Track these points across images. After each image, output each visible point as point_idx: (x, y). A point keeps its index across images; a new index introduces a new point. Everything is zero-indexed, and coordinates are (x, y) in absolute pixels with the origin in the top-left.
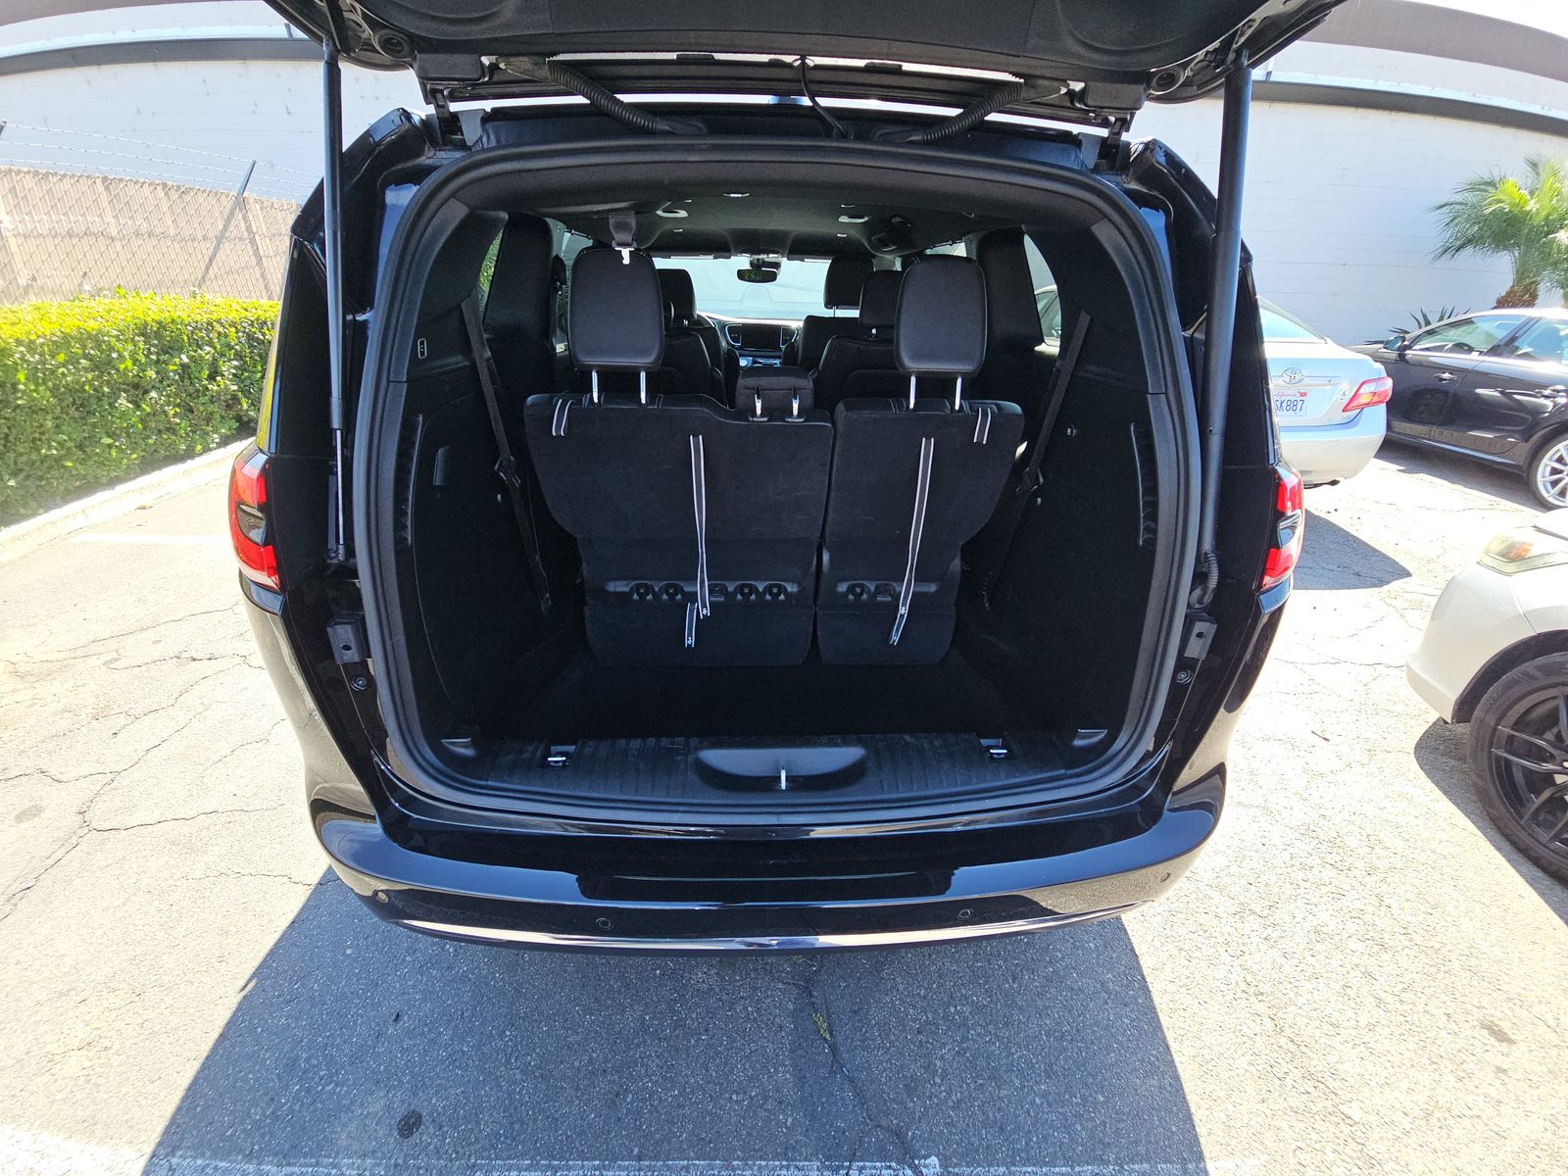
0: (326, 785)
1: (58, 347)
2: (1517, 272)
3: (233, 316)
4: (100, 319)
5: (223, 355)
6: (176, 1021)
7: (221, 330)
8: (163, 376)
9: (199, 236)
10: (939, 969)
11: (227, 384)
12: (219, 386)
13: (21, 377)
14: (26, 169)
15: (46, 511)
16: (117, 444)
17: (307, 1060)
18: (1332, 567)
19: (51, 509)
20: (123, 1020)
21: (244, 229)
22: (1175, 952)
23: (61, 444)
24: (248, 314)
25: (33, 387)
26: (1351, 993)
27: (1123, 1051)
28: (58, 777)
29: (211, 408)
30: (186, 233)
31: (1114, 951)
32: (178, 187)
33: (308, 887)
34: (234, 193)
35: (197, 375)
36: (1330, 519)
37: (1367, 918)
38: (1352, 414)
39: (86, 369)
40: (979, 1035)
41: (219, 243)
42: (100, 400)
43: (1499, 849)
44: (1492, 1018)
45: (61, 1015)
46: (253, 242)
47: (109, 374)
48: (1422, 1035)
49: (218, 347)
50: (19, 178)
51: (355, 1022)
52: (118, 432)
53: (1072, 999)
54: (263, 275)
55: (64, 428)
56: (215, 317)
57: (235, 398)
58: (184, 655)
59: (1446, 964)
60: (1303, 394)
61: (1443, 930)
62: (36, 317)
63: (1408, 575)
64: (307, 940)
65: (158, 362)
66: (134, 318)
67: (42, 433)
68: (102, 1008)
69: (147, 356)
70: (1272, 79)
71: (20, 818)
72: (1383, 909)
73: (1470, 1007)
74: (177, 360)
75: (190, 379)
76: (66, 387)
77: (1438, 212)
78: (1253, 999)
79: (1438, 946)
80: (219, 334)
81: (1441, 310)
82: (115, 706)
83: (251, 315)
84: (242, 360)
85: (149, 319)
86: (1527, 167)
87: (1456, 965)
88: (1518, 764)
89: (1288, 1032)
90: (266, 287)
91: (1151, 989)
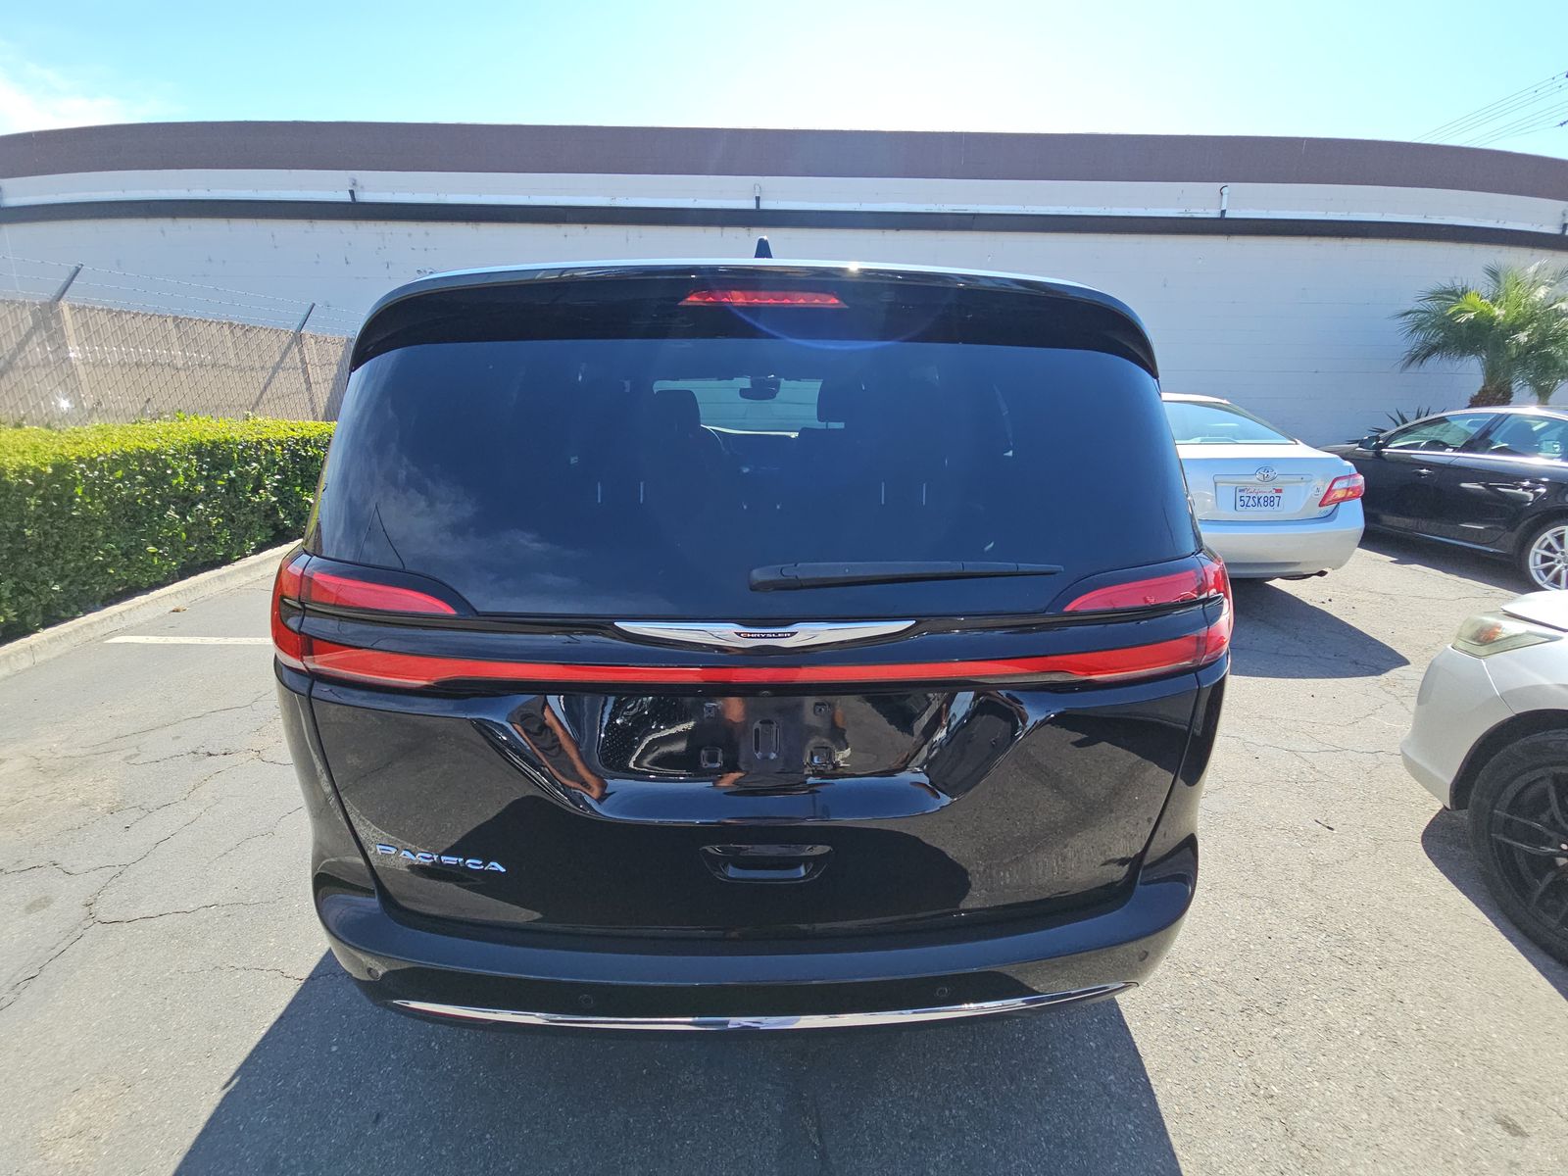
0: (333, 860)
1: (117, 464)
2: (1487, 372)
3: (281, 435)
4: (159, 440)
5: (267, 470)
6: (163, 1114)
7: (269, 448)
8: (211, 489)
9: (257, 365)
10: (934, 1070)
11: (267, 496)
12: (261, 498)
13: (79, 491)
14: (100, 307)
15: (85, 614)
16: (161, 551)
17: (286, 1160)
18: (1329, 656)
19: (90, 612)
20: (113, 1111)
21: (298, 360)
22: (1180, 1052)
23: (108, 552)
24: (295, 434)
25: (88, 500)
26: (1365, 1093)
27: (1126, 1160)
28: (69, 870)
29: (251, 518)
30: (245, 364)
31: (1116, 1051)
32: (244, 326)
33: (299, 982)
34: (292, 330)
35: (242, 488)
36: (1326, 610)
37: (1379, 1014)
38: (1330, 508)
39: (142, 485)
40: (975, 1140)
41: (274, 373)
42: (150, 511)
43: (1511, 939)
44: (1506, 1113)
45: (55, 1103)
46: (305, 371)
47: (162, 488)
48: (1436, 1134)
49: (264, 463)
50: (92, 314)
51: (335, 1123)
52: (163, 541)
53: (1072, 1103)
54: (311, 400)
55: (113, 537)
56: (264, 436)
57: (274, 509)
58: (201, 750)
59: (1460, 1059)
60: (1279, 491)
61: (1457, 1025)
62: (99, 437)
63: (1407, 663)
64: (294, 1037)
65: (208, 477)
66: (192, 439)
67: (93, 542)
68: (94, 1098)
69: (199, 473)
70: (1227, 216)
71: (30, 908)
72: (1396, 1004)
73: (1483, 1102)
74: (226, 476)
75: (235, 491)
76: (121, 499)
77: (1401, 320)
78: (1262, 1102)
79: (1452, 1041)
80: (267, 451)
81: (1416, 410)
82: (130, 801)
83: (297, 435)
84: (284, 474)
85: (204, 440)
86: (1487, 276)
87: (1469, 1060)
88: (1519, 849)
89: (1300, 1136)
90: (313, 410)
91: (1155, 1092)
